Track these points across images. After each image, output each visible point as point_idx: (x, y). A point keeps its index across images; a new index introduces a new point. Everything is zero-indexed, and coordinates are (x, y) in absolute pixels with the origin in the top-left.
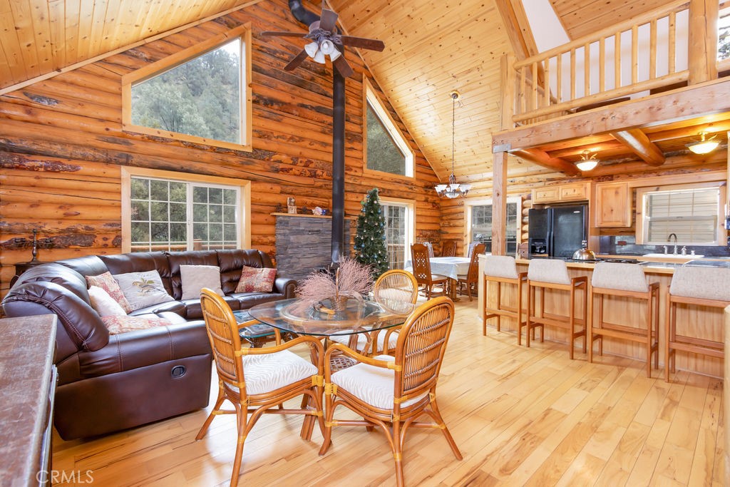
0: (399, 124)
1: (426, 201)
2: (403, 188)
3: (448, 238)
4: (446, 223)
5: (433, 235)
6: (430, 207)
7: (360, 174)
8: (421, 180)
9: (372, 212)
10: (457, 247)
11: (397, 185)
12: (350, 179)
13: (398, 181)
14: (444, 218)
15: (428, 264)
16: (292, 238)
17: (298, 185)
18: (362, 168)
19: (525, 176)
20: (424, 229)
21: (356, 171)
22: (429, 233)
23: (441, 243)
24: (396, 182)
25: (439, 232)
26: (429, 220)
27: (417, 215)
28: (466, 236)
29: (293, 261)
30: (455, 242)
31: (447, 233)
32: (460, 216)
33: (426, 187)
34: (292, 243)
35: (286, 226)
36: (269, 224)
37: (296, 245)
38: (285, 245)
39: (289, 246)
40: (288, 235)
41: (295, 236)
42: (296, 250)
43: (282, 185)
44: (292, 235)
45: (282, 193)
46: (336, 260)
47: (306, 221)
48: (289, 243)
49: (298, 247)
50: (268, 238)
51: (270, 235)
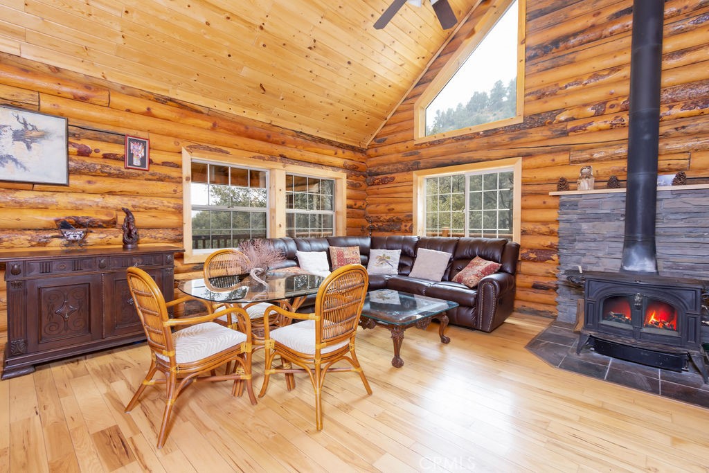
17: (608, 144)
34: (584, 234)
35: (574, 209)
36: (549, 208)
37: (592, 236)
38: (571, 236)
39: (577, 238)
40: (577, 222)
41: (590, 224)
42: (592, 244)
43: (574, 151)
44: (585, 222)
45: (574, 162)
46: (627, 266)
47: (616, 199)
48: (579, 234)
49: (595, 240)
50: (549, 226)
51: (552, 222)
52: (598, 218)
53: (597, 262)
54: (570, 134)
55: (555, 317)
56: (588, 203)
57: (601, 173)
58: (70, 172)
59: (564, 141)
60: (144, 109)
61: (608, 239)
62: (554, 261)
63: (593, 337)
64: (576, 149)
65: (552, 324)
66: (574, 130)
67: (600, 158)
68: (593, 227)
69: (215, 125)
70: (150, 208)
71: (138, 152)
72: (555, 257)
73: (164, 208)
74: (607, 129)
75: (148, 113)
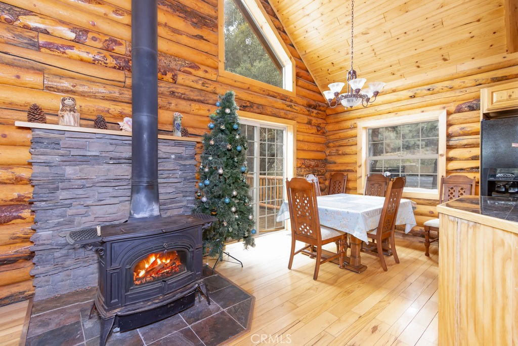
0: (273, 19)
1: (309, 123)
2: (279, 103)
3: (336, 169)
4: (334, 150)
5: (317, 166)
6: (314, 131)
7: (214, 77)
8: (304, 97)
9: (223, 127)
10: (348, 181)
11: (271, 99)
12: (197, 82)
13: (271, 93)
14: (331, 144)
15: (314, 210)
16: (69, 171)
17: (91, 80)
18: (216, 68)
19: (452, 79)
20: (307, 158)
21: (206, 72)
22: (313, 163)
23: (328, 175)
24: (268, 95)
25: (325, 162)
26: (313, 147)
27: (298, 141)
28: (360, 166)
29: (70, 212)
30: (345, 174)
31: (335, 163)
32: (351, 141)
33: (309, 106)
34: (69, 180)
35: (54, 148)
36: (14, 144)
37: (79, 182)
38: (53, 183)
39: (61, 185)
40: (59, 165)
41: (77, 167)
42: (80, 192)
43: (49, 74)
44: (69, 165)
45: (49, 88)
46: (138, 213)
47: (103, 141)
48: (62, 181)
49: (83, 187)
50: (13, 170)
51: (19, 165)
52: (85, 160)
53: (86, 212)
54: (43, 50)
55: (30, 297)
56: (73, 142)
57: (85, 109)
59: (33, 55)
61: (97, 185)
62: (24, 219)
63: (120, 316)
64: (52, 72)
65: (30, 312)
66: (48, 46)
67: (83, 92)
68: (81, 171)
72: (26, 213)
74: (89, 63)
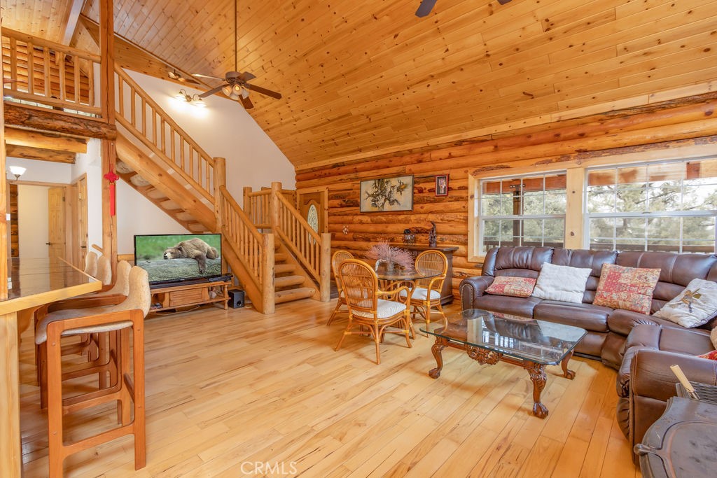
58: (414, 203)
60: (448, 155)
69: (496, 147)
70: (450, 221)
71: (443, 184)
73: (457, 220)
75: (450, 156)
